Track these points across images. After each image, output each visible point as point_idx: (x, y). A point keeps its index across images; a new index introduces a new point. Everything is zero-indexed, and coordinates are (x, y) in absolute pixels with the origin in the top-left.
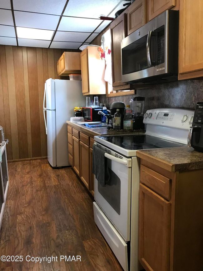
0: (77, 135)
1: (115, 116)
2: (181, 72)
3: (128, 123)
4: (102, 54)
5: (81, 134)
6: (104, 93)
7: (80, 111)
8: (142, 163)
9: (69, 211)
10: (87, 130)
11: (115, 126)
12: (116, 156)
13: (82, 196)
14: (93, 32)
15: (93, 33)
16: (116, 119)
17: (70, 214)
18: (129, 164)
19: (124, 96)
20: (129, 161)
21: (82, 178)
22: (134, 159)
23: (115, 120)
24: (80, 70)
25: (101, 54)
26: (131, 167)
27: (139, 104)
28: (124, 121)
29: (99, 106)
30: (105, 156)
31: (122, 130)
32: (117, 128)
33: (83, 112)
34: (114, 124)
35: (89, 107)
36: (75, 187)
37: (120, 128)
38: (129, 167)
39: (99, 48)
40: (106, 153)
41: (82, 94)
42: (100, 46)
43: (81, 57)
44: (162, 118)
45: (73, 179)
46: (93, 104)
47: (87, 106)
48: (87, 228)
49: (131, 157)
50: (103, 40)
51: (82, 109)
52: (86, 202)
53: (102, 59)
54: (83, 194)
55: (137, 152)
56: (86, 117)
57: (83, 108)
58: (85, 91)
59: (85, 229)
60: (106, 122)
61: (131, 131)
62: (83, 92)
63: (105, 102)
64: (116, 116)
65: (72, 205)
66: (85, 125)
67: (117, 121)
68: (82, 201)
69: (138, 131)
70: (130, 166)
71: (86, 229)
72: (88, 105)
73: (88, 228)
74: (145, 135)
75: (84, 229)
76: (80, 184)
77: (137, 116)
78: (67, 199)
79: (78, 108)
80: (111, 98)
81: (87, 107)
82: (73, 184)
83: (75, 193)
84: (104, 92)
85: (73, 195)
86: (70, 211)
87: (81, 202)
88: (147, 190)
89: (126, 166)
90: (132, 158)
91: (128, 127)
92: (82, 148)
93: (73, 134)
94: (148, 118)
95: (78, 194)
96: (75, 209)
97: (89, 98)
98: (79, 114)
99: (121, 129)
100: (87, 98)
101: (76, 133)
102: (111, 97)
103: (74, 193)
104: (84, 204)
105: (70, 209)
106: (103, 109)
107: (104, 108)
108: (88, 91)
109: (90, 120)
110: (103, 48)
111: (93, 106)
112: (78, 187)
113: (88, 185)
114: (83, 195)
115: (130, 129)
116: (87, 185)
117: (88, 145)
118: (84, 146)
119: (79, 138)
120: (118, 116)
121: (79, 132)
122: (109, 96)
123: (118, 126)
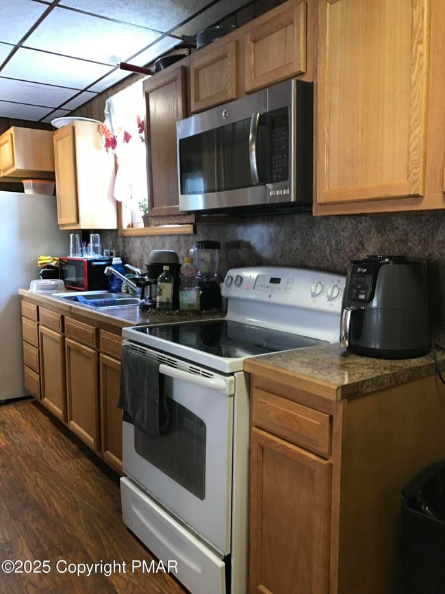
0: (58, 324)
1: (161, 282)
2: (322, 201)
3: (190, 297)
4: (107, 140)
5: (69, 321)
6: (114, 226)
7: (52, 267)
8: (254, 384)
9: (54, 507)
10: (90, 313)
11: (161, 303)
12: (193, 371)
13: (78, 468)
14: (85, 90)
15: (85, 92)
16: (163, 287)
17: (58, 515)
18: (230, 389)
19: (166, 235)
20: (231, 382)
21: (74, 425)
22: (240, 376)
23: (161, 290)
24: (53, 171)
25: (104, 141)
26: (233, 395)
27: (206, 255)
28: (181, 293)
29: (102, 254)
30: (161, 372)
31: (177, 311)
32: (165, 307)
33: (61, 268)
34: (158, 299)
35: (78, 257)
36: (52, 447)
37: (171, 307)
38: (230, 396)
39: (101, 127)
40: (162, 365)
41: (58, 226)
42: (103, 122)
43: (55, 142)
44: (268, 287)
45: (43, 429)
46: (87, 250)
47: (71, 254)
48: (109, 541)
49: (232, 374)
50: (109, 110)
51: (57, 260)
52: (90, 478)
53: (107, 150)
54: (78, 460)
55: (244, 362)
56: (67, 279)
57: (60, 260)
58: (66, 219)
59: (105, 542)
60: (121, 292)
61: (197, 313)
62: (59, 223)
63: (115, 246)
64: (163, 280)
65: (58, 492)
66: (76, 299)
67: (165, 291)
68: (79, 477)
69: (210, 314)
70: (232, 392)
71: (107, 544)
72: (75, 252)
73: (111, 540)
74: (226, 321)
75: (102, 544)
76: (64, 438)
77: (205, 280)
78: (40, 478)
79: (46, 259)
80: (132, 239)
81: (71, 256)
82: (46, 440)
83: (57, 461)
84: (112, 225)
85: (53, 468)
86: (56, 506)
87: (79, 480)
88: (272, 441)
89: (223, 394)
90: (236, 375)
91: (190, 305)
92: (72, 354)
93: (40, 323)
94: (233, 285)
95: (66, 464)
96: (66, 499)
97: (77, 236)
98: (50, 272)
99: (174, 310)
100: (71, 235)
101: (51, 318)
102: (130, 237)
103: (54, 461)
104: (87, 485)
105: (54, 502)
106: (114, 262)
107: (117, 260)
108: (74, 220)
109: (83, 286)
110: (109, 128)
111: (89, 256)
112: (60, 447)
113: (92, 440)
114: (78, 463)
115: (195, 308)
116: (89, 440)
117: (94, 346)
118: (79, 351)
119: (63, 331)
120: (166, 281)
121: (63, 317)
122: (126, 234)
123: (167, 303)
